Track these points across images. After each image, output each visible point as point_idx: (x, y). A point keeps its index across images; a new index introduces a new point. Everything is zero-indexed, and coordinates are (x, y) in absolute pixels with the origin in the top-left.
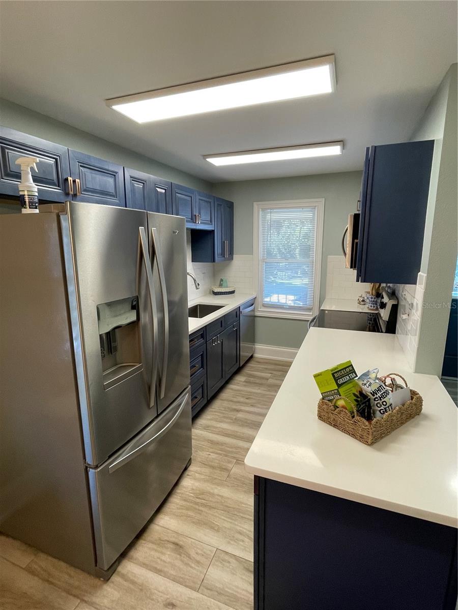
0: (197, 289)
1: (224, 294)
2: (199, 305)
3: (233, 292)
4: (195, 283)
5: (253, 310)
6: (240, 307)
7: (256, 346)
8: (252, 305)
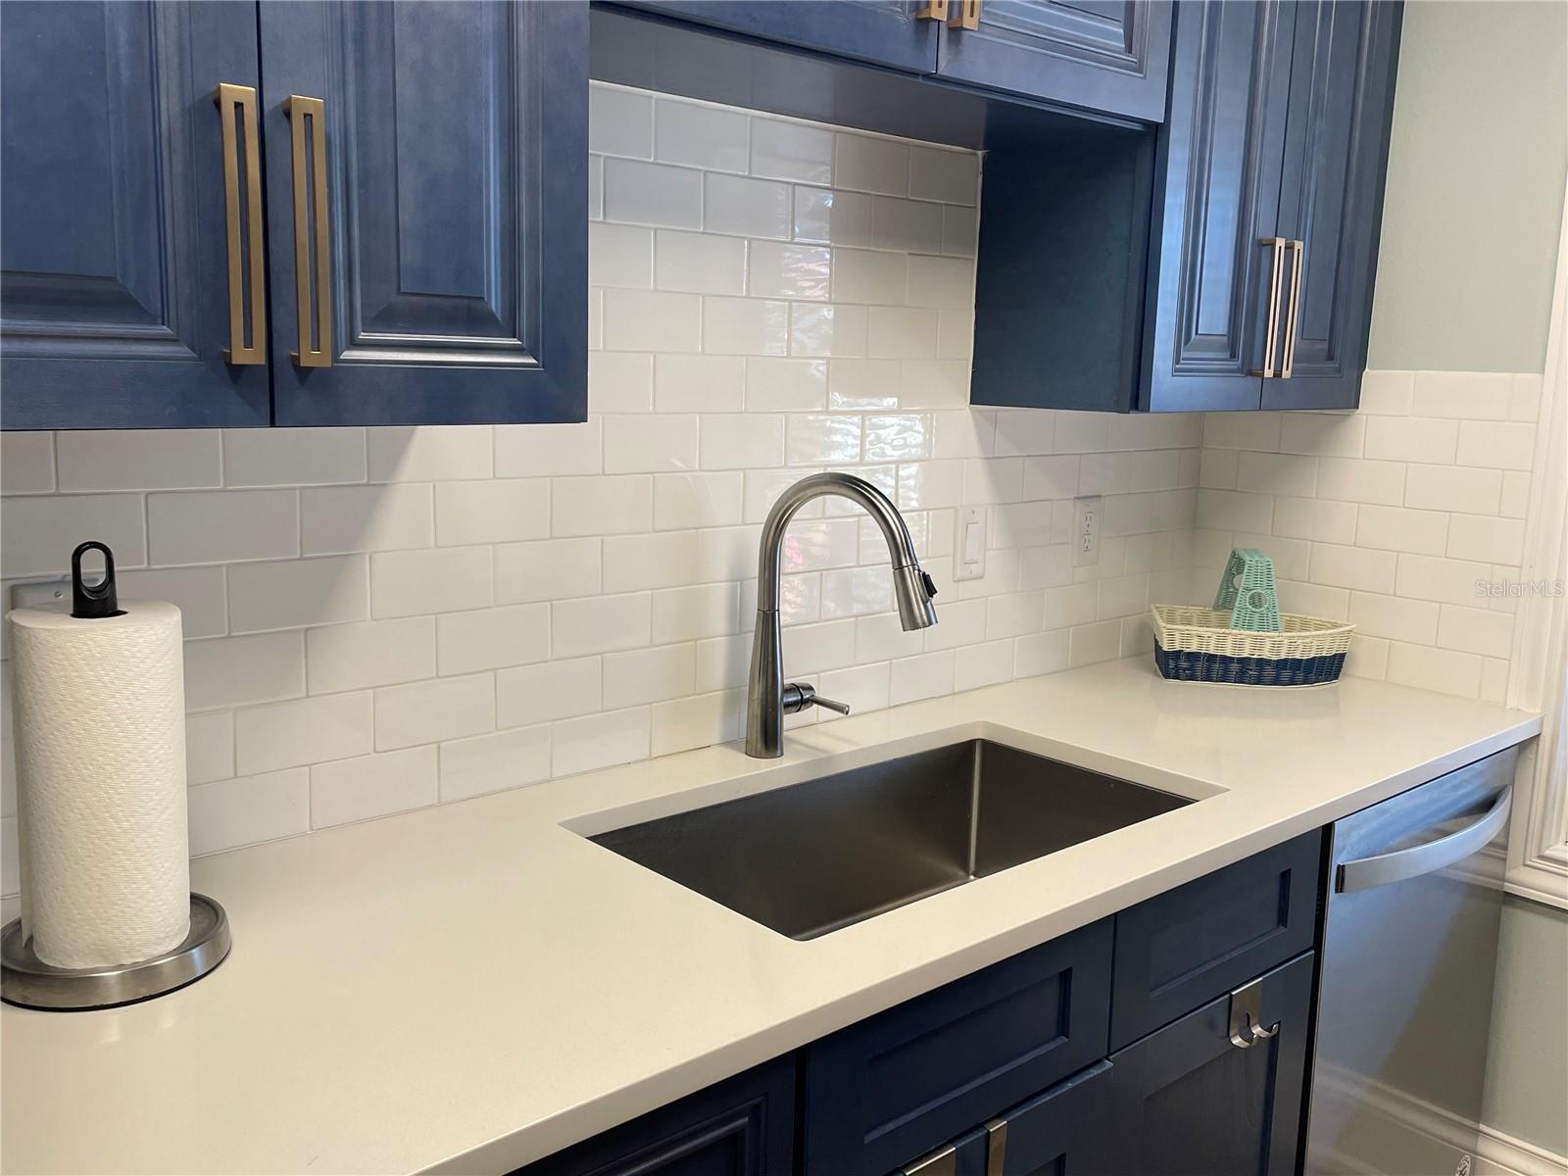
0: (911, 622)
1: (1241, 679)
2: (989, 746)
3: (1326, 669)
4: (899, 568)
5: (1499, 848)
6: (1327, 830)
7: (1485, 1147)
8: (1487, 805)
